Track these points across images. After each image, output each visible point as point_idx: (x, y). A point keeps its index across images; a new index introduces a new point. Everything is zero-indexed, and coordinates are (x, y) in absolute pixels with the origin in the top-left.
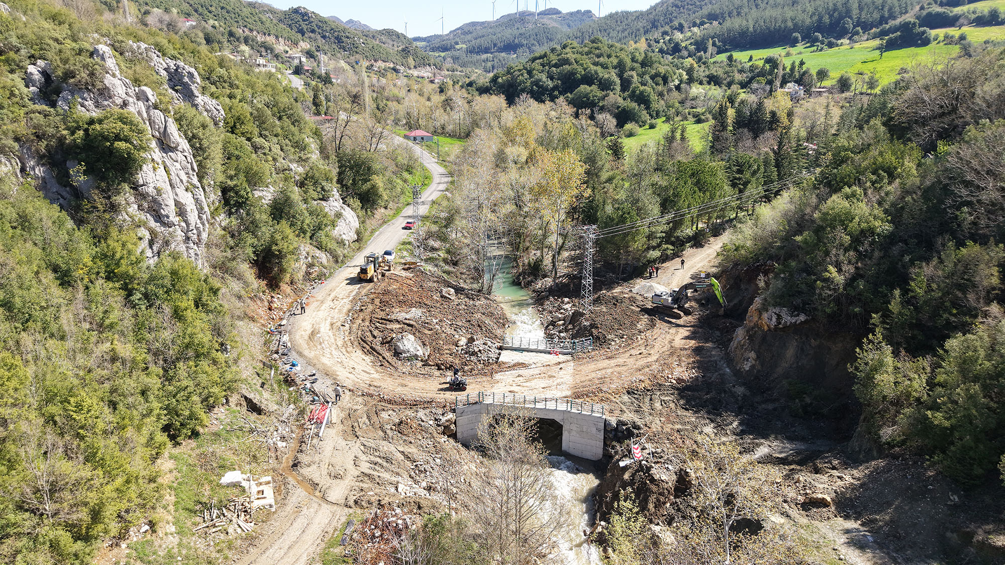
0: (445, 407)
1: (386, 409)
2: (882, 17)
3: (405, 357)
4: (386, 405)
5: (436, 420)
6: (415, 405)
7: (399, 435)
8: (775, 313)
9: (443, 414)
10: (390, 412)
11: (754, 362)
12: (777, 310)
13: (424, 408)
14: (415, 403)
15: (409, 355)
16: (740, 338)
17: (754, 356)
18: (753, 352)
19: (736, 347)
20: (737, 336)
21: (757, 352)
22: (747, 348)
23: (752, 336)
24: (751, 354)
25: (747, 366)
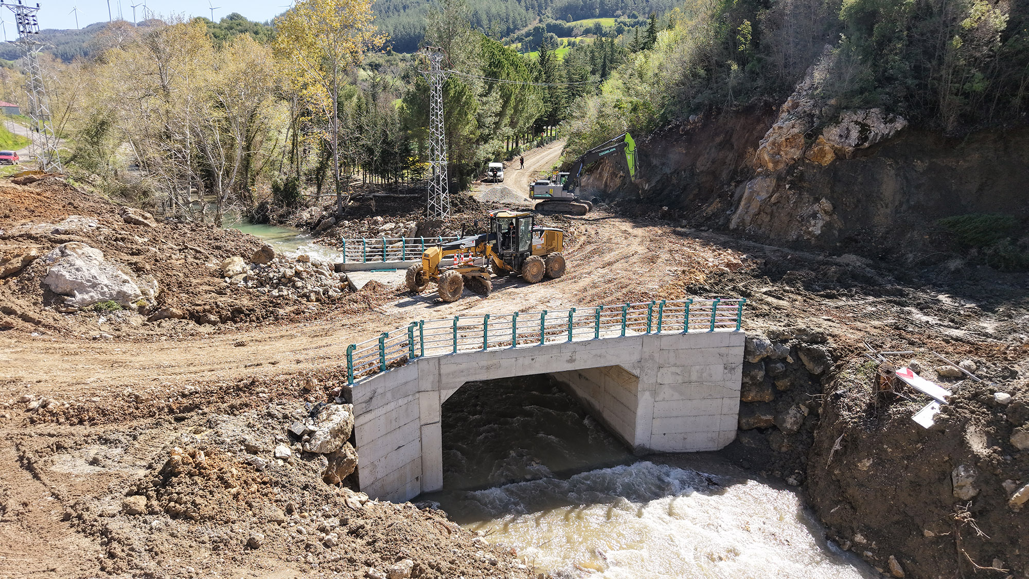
0: (306, 391)
1: (69, 442)
2: (508, 28)
3: (83, 303)
4: (65, 429)
5: (294, 437)
6: (189, 409)
7: (181, 527)
8: (857, 123)
9: (314, 414)
10: (94, 450)
11: (827, 218)
12: (860, 116)
13: (232, 410)
14: (186, 402)
15: (97, 296)
16: (764, 195)
17: (827, 206)
18: (823, 201)
19: (759, 214)
20: (756, 193)
21: (832, 200)
22: (800, 200)
23: (798, 182)
24: (816, 206)
25: (816, 227)
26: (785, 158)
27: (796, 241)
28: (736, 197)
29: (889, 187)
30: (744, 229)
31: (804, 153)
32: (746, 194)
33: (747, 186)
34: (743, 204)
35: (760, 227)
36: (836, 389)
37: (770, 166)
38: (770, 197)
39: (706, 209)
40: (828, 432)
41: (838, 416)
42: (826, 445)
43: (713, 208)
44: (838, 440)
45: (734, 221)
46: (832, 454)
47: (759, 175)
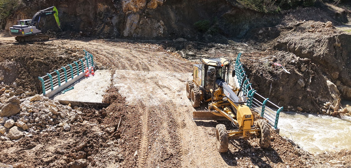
17: (163, 23)
18: (161, 21)
19: (136, 29)
20: (132, 21)
21: (163, 20)
22: (152, 22)
23: (148, 15)
24: (159, 24)
25: (161, 31)
26: (139, 7)
27: (156, 37)
28: (114, 24)
29: (172, 15)
30: (132, 36)
31: (147, 4)
32: (129, 22)
33: (129, 18)
34: (128, 26)
35: (138, 34)
36: (259, 73)
37: (135, 10)
38: (139, 22)
39: (102, 30)
40: (265, 85)
41: (266, 80)
42: (265, 89)
43: (107, 29)
44: (271, 86)
45: (126, 33)
46: (271, 90)
47: (129, 14)
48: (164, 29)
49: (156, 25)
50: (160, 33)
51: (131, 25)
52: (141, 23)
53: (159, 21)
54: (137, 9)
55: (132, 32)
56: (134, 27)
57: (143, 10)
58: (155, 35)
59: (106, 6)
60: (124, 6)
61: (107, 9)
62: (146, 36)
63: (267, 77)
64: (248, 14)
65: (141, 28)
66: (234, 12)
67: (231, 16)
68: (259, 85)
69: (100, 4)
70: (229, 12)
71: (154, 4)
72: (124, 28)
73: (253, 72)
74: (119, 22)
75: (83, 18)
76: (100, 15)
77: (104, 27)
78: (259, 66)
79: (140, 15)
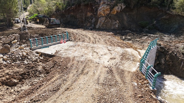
16: (103, 21)
17: (118, 22)
18: (117, 21)
19: (103, 25)
20: (102, 20)
21: (119, 21)
22: (112, 21)
23: (110, 18)
24: (116, 22)
25: (117, 26)
26: (106, 13)
27: (114, 29)
28: (93, 22)
29: (125, 18)
30: (100, 28)
31: (110, 12)
32: (99, 21)
33: (99, 19)
34: (99, 23)
35: (103, 27)
36: (174, 53)
37: (103, 15)
38: (105, 21)
39: (86, 25)
40: (177, 62)
41: (179, 58)
42: (177, 64)
43: (89, 24)
44: (182, 63)
45: (97, 27)
46: (182, 66)
47: (100, 17)
48: (118, 25)
49: (114, 23)
50: (116, 27)
51: (100, 23)
52: (106, 21)
53: (116, 21)
54: (104, 14)
55: (101, 26)
56: (102, 24)
57: (108, 15)
58: (113, 28)
59: (91, 14)
60: (98, 13)
61: (92, 15)
62: (108, 29)
63: (180, 56)
64: (178, 18)
65: (106, 24)
66: (168, 17)
67: (165, 19)
68: (173, 62)
69: (89, 13)
70: (164, 17)
71: (114, 12)
72: (97, 24)
73: (170, 52)
74: (95, 22)
75: (79, 19)
76: (88, 18)
77: (87, 24)
78: (175, 49)
79: (106, 17)
